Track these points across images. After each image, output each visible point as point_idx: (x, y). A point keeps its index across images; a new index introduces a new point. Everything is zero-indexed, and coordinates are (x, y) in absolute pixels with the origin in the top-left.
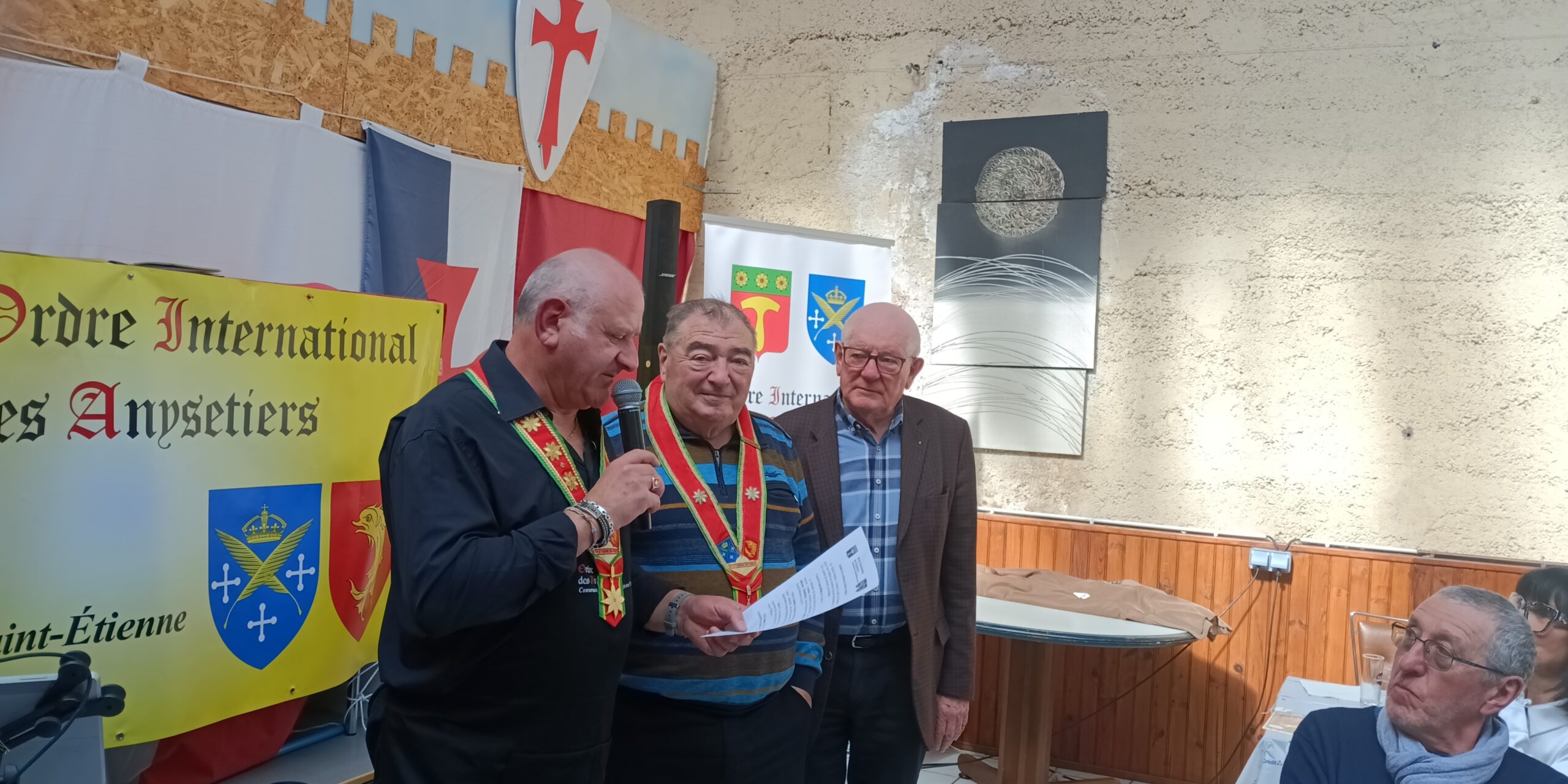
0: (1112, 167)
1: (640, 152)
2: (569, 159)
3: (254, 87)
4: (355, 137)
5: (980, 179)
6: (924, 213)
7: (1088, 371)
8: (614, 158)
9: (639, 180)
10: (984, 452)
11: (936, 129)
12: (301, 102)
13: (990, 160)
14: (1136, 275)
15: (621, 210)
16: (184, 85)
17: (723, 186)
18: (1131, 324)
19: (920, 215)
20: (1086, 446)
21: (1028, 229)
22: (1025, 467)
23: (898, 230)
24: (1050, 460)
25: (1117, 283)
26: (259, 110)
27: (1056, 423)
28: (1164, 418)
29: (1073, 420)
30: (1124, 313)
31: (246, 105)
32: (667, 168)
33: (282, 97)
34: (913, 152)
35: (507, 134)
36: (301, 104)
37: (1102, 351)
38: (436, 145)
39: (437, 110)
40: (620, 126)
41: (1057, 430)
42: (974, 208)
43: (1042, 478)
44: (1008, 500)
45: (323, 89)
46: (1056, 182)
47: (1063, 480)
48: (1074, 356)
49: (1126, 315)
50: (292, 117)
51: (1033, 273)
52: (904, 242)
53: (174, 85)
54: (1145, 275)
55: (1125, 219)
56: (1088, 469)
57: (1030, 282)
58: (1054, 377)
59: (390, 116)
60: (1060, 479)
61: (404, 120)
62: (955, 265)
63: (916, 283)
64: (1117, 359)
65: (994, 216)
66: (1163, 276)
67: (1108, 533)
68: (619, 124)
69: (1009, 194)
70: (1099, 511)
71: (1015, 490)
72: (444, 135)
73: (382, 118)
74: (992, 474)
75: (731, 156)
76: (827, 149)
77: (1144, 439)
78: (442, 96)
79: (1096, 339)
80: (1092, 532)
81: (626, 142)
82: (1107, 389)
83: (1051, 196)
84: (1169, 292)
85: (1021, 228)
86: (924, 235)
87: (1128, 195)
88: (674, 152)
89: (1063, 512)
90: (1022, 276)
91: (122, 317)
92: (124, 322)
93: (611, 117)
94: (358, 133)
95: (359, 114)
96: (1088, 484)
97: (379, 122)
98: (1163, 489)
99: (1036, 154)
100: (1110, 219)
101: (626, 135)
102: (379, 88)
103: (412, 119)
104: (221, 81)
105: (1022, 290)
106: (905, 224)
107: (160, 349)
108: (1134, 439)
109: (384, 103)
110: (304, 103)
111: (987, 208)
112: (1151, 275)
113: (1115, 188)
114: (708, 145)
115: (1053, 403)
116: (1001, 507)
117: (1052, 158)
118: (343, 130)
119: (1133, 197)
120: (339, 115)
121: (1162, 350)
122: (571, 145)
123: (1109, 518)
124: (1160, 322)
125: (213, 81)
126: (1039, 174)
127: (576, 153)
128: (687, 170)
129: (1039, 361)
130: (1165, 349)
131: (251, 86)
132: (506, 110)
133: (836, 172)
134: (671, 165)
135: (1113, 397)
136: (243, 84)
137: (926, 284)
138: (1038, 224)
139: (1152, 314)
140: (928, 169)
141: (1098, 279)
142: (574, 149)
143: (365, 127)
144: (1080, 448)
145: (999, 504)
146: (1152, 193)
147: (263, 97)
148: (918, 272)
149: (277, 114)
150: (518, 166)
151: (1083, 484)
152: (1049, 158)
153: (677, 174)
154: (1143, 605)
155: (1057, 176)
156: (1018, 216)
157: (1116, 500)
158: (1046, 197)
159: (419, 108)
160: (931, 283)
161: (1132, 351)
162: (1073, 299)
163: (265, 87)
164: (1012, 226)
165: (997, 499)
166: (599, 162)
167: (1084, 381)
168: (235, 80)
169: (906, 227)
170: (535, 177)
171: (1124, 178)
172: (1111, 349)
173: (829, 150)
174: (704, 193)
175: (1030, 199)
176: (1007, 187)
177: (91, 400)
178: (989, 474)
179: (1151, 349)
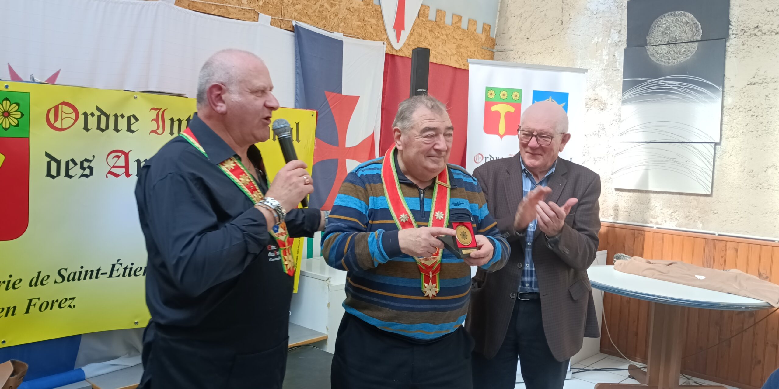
0: (733, 18)
1: (454, 31)
2: (412, 37)
3: (233, 6)
4: (289, 29)
5: (649, 32)
6: (616, 55)
7: (716, 144)
8: (439, 35)
9: (454, 46)
10: (651, 193)
11: (624, 5)
12: (258, 12)
13: (656, 21)
14: (748, 84)
15: (443, 64)
16: (196, 6)
17: (504, 47)
18: (745, 115)
19: (614, 56)
20: (714, 189)
21: (678, 60)
22: (676, 201)
23: (601, 65)
24: (691, 197)
25: (735, 90)
26: (236, 17)
27: (695, 175)
28: (765, 172)
29: (706, 173)
30: (740, 108)
31: (229, 15)
32: (471, 39)
33: (248, 11)
34: (610, 20)
35: (376, 25)
36: (259, 14)
37: (726, 132)
38: (334, 32)
39: (335, 14)
40: (442, 18)
41: (696, 179)
42: (646, 50)
43: (686, 208)
44: (665, 220)
45: (270, 6)
46: (697, 30)
47: (700, 209)
48: (707, 135)
49: (741, 109)
50: (254, 21)
51: (682, 86)
52: (605, 72)
53: (191, 7)
54: (754, 84)
55: (741, 50)
56: (715, 202)
57: (680, 92)
58: (695, 148)
59: (308, 18)
60: (697, 208)
61: (316, 20)
62: (635, 84)
63: (612, 95)
64: (735, 136)
65: (658, 54)
66: (766, 84)
67: (727, 241)
68: (441, 17)
69: (667, 40)
70: (722, 228)
71: (670, 215)
72: (339, 27)
73: (304, 19)
74: (656, 205)
75: (509, 30)
76: (561, 22)
77: (752, 184)
78: (337, 7)
79: (721, 124)
80: (717, 240)
81: (446, 26)
82: (728, 154)
83: (693, 39)
84: (770, 94)
85: (674, 60)
86: (617, 67)
87: (743, 36)
88: (475, 30)
89: (700, 228)
90: (675, 88)
91: (132, 118)
92: (133, 120)
93: (437, 13)
94: (290, 27)
95: (291, 17)
96: (715, 212)
97: (302, 21)
98: (764, 215)
99: (684, 15)
100: (732, 51)
101: (445, 23)
102: (301, 3)
103: (321, 19)
104: (215, 3)
105: (675, 97)
106: (605, 61)
107: (152, 134)
108: (746, 184)
109: (305, 12)
110: (260, 13)
111: (654, 49)
112: (758, 84)
113: (735, 32)
114: (496, 25)
115: (693, 163)
116: (661, 225)
117: (695, 16)
118: (282, 26)
119: (746, 36)
120: (279, 18)
121: (765, 130)
122: (413, 29)
123: (728, 232)
124: (763, 113)
125: (211, 4)
126: (686, 27)
127: (416, 34)
128: (483, 40)
129: (684, 138)
130: (767, 129)
131: (231, 6)
132: (374, 12)
133: (566, 35)
134: (474, 37)
135: (732, 159)
136: (227, 5)
137: (617, 96)
138: (685, 57)
139: (758, 108)
140: (619, 29)
141: (723, 88)
142: (415, 31)
143: (294, 24)
144: (710, 190)
145: (660, 223)
146: (759, 34)
147: (238, 11)
148: (613, 89)
149: (246, 19)
150: (382, 42)
151: (712, 212)
152: (692, 16)
153: (477, 42)
154: (740, 284)
155: (697, 27)
156: (673, 52)
157: (733, 221)
158: (690, 40)
159: (324, 13)
160: (620, 95)
161: (745, 131)
162: (707, 101)
163: (239, 6)
164: (669, 59)
165: (659, 220)
166: (430, 38)
167: (713, 150)
168: (223, 3)
169: (606, 63)
170: (392, 47)
171: (740, 26)
172: (731, 130)
173: (562, 22)
174: (494, 52)
175: (680, 42)
176: (666, 36)
177: (117, 159)
178: (654, 205)
179: (758, 130)
